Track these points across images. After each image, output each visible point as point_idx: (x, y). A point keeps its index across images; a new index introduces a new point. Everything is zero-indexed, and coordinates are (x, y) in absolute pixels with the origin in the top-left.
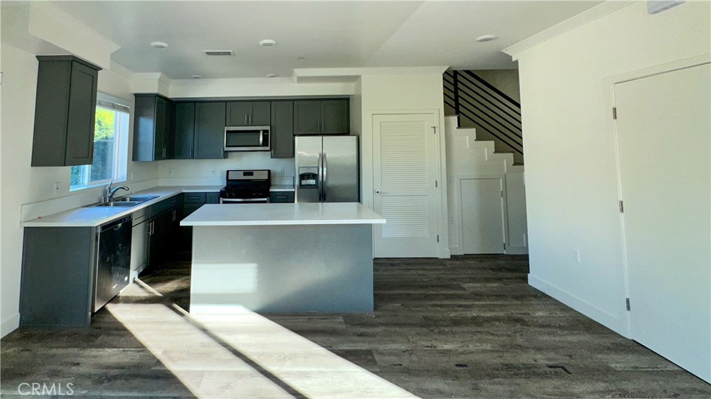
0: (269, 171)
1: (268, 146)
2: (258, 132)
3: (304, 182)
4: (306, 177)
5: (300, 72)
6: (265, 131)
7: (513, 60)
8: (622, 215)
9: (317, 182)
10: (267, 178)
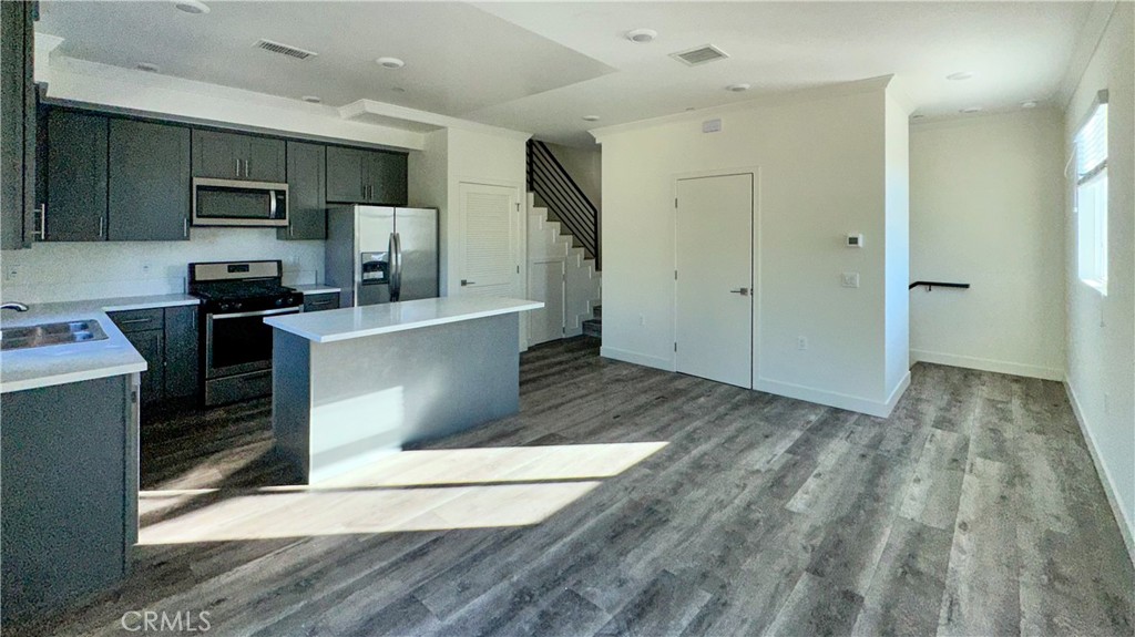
0: (279, 262)
1: (285, 218)
2: (267, 192)
3: (367, 276)
4: (369, 268)
5: (372, 106)
6: (278, 193)
7: (597, 142)
8: (676, 282)
9: (386, 275)
10: (276, 275)
